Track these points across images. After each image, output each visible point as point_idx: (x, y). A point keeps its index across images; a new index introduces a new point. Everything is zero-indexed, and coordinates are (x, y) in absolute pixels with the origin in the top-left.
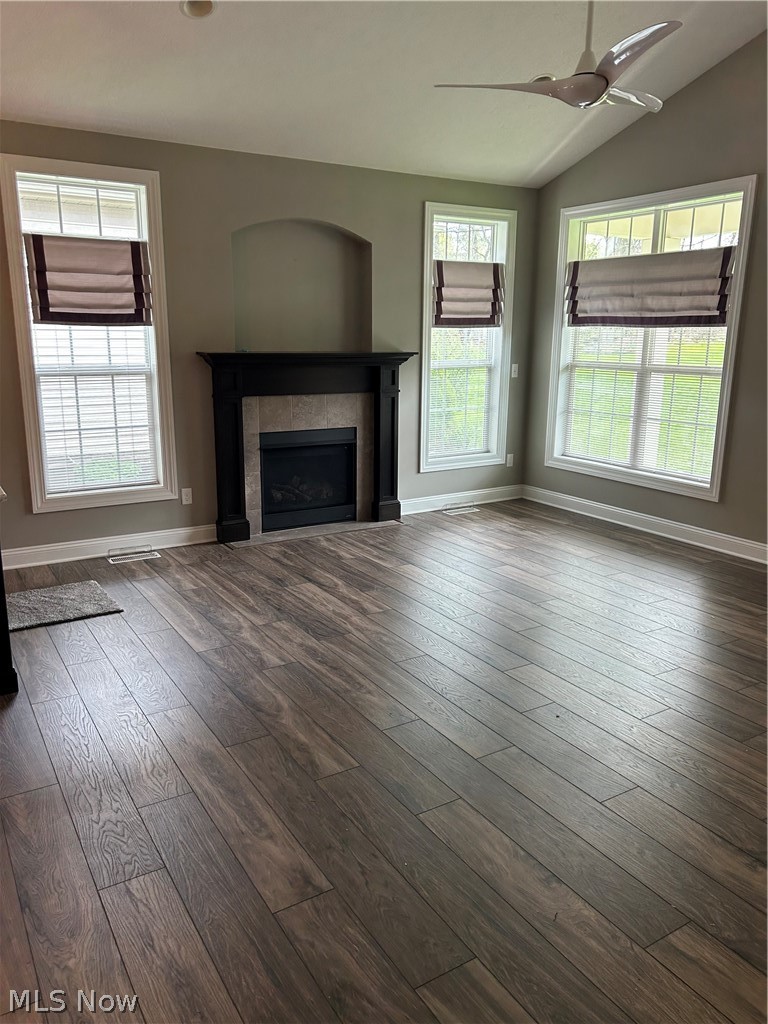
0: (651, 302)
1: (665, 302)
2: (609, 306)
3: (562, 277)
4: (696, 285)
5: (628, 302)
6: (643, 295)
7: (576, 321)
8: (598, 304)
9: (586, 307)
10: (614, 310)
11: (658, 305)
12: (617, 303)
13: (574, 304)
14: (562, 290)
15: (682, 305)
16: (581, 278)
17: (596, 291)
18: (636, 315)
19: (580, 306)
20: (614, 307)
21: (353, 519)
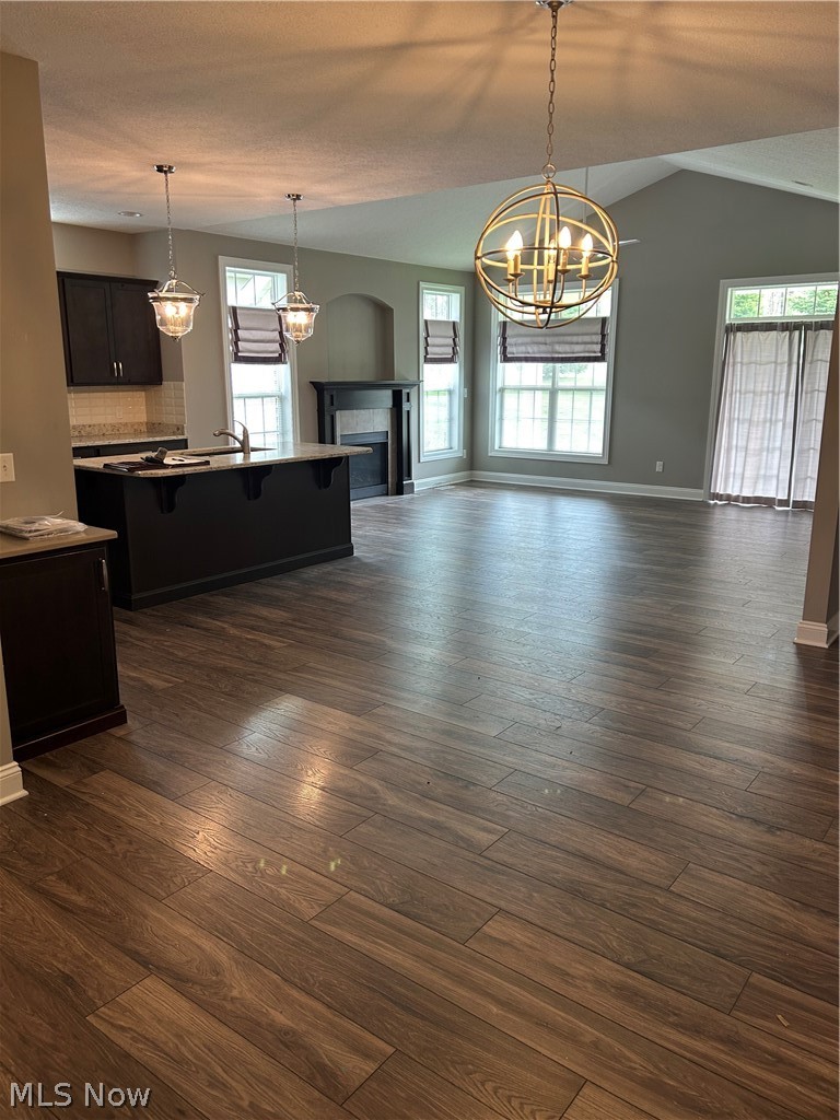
0: (557, 348)
1: (567, 348)
2: (530, 351)
3: (495, 331)
4: (587, 339)
5: (543, 348)
6: (552, 344)
7: (506, 359)
8: (523, 349)
9: (512, 350)
10: (534, 353)
11: (563, 350)
12: (536, 348)
13: (505, 348)
14: (496, 339)
15: (579, 350)
16: (508, 332)
17: (520, 340)
18: (549, 356)
19: (509, 349)
20: (533, 351)
21: (387, 495)
